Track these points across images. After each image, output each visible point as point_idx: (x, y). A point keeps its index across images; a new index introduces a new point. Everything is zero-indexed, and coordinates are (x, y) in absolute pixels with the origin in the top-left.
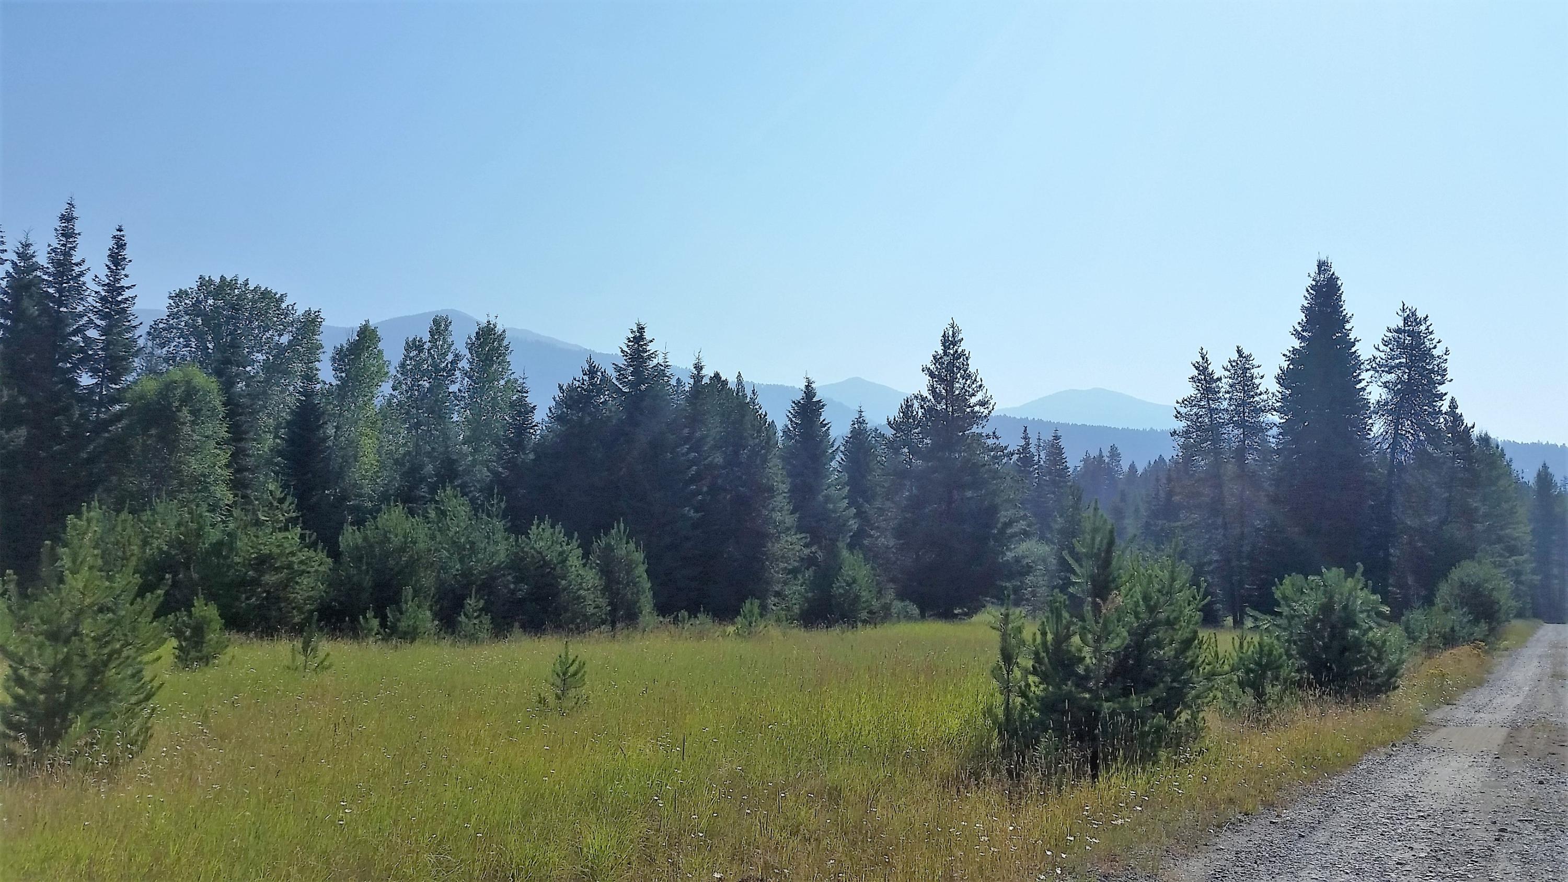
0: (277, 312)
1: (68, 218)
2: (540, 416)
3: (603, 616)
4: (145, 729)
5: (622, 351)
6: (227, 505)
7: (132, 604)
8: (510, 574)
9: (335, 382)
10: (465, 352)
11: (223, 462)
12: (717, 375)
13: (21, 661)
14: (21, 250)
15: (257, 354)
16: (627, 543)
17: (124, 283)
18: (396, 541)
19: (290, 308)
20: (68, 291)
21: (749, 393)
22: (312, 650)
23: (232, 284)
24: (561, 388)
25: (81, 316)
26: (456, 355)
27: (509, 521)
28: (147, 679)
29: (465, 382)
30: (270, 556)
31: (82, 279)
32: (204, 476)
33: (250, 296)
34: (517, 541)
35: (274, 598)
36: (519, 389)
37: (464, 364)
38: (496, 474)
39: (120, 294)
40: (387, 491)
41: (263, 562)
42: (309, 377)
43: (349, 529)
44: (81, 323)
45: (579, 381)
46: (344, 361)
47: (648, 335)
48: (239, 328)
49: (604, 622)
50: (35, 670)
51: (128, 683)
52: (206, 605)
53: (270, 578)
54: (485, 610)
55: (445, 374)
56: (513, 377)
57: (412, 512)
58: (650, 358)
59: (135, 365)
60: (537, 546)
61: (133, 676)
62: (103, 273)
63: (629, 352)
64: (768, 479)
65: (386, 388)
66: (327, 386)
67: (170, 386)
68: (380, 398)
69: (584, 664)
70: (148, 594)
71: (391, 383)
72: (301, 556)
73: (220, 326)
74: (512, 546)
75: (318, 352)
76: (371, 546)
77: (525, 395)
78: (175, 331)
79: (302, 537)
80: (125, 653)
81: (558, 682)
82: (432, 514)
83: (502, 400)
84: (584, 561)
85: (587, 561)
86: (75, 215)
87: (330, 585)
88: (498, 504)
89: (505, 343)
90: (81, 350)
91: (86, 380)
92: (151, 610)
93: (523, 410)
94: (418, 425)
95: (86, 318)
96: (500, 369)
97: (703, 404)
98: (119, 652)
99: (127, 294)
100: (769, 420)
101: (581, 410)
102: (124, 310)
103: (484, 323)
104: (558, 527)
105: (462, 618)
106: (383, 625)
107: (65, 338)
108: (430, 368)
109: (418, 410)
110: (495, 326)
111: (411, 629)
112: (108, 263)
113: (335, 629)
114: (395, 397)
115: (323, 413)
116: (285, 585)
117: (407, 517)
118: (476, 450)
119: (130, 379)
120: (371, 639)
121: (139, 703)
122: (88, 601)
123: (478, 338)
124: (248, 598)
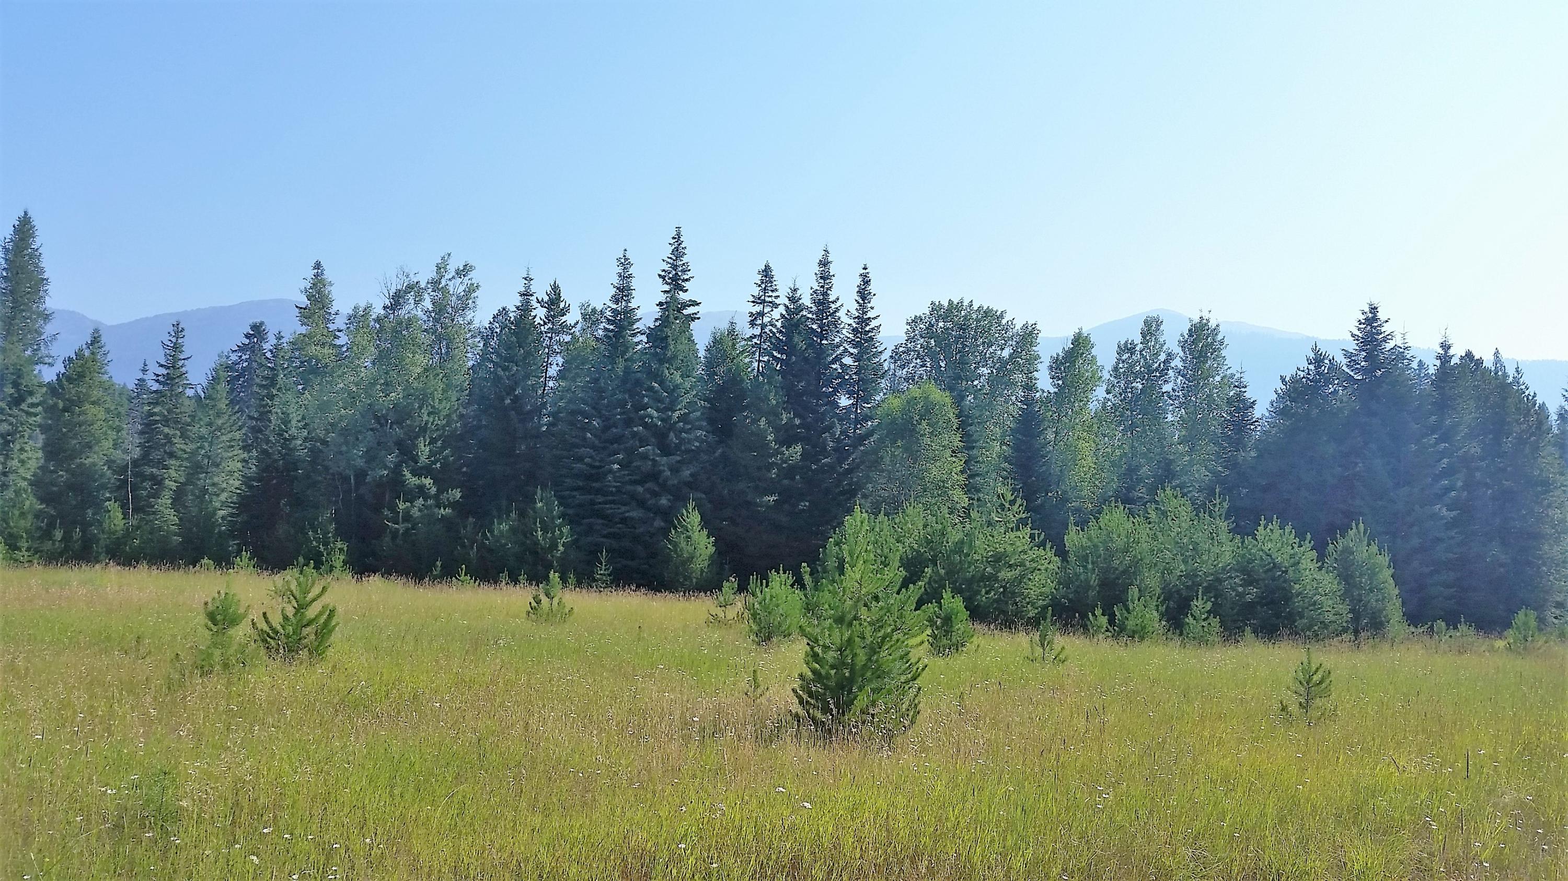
0: (999, 328)
1: (824, 263)
2: (1261, 410)
3: (1345, 624)
4: (914, 706)
5: (1353, 335)
6: (963, 507)
7: (898, 593)
8: (1238, 576)
9: (1053, 390)
10: (1178, 350)
11: (959, 469)
12: (1469, 355)
13: (816, 641)
14: (791, 294)
15: (983, 369)
16: (1369, 545)
17: (870, 314)
18: (1119, 543)
19: (1010, 323)
20: (828, 326)
21: (1511, 372)
22: (1048, 642)
23: (959, 307)
24: (1283, 379)
25: (838, 347)
26: (1169, 355)
27: (1233, 523)
28: (913, 660)
29: (1179, 381)
30: (1005, 555)
31: (837, 314)
32: (943, 482)
33: (974, 316)
34: (1243, 542)
35: (1009, 592)
36: (1236, 384)
37: (1177, 363)
38: (1215, 473)
39: (867, 324)
40: (1106, 492)
41: (998, 559)
42: (1029, 387)
43: (1072, 529)
44: (838, 352)
45: (1303, 371)
46: (1060, 369)
47: (1382, 315)
48: (967, 346)
49: (1345, 630)
50: (826, 648)
51: (898, 664)
52: (953, 597)
53: (1006, 574)
54: (1213, 612)
55: (1158, 374)
56: (1229, 372)
57: (1131, 513)
58: (1385, 340)
59: (883, 386)
60: (1266, 548)
61: (902, 658)
62: (853, 307)
63: (1360, 335)
64: (1542, 470)
65: (1100, 392)
66: (1045, 394)
67: (912, 401)
68: (1095, 403)
69: (1329, 673)
70: (911, 586)
71: (1105, 387)
72: (1032, 554)
73: (950, 346)
74: (1238, 548)
75: (1036, 362)
76: (1095, 546)
77: (1243, 390)
78: (912, 353)
79: (1032, 537)
80: (895, 637)
81: (1302, 690)
82: (1153, 515)
83: (1218, 396)
84: (1320, 564)
85: (1323, 564)
86: (830, 259)
87: (1059, 583)
88: (1222, 505)
89: (1219, 337)
90: (840, 376)
91: (844, 401)
92: (914, 599)
93: (1241, 405)
94: (1132, 427)
95: (842, 348)
96: (1215, 365)
97: (1453, 387)
98: (890, 636)
99: (873, 324)
100: (1539, 401)
101: (1307, 402)
102: (871, 338)
103: (1196, 320)
104: (1288, 528)
105: (1190, 620)
106: (1111, 622)
107: (827, 367)
108: (1143, 369)
109: (1132, 411)
110: (1208, 321)
111: (1139, 628)
112: (857, 298)
113: (1066, 625)
114: (1109, 400)
115: (1044, 420)
116: (1020, 579)
117: (1128, 517)
118: (1192, 449)
119: (878, 398)
120: (1101, 636)
121: (907, 682)
122: (864, 591)
123: (1191, 335)
124: (987, 593)
